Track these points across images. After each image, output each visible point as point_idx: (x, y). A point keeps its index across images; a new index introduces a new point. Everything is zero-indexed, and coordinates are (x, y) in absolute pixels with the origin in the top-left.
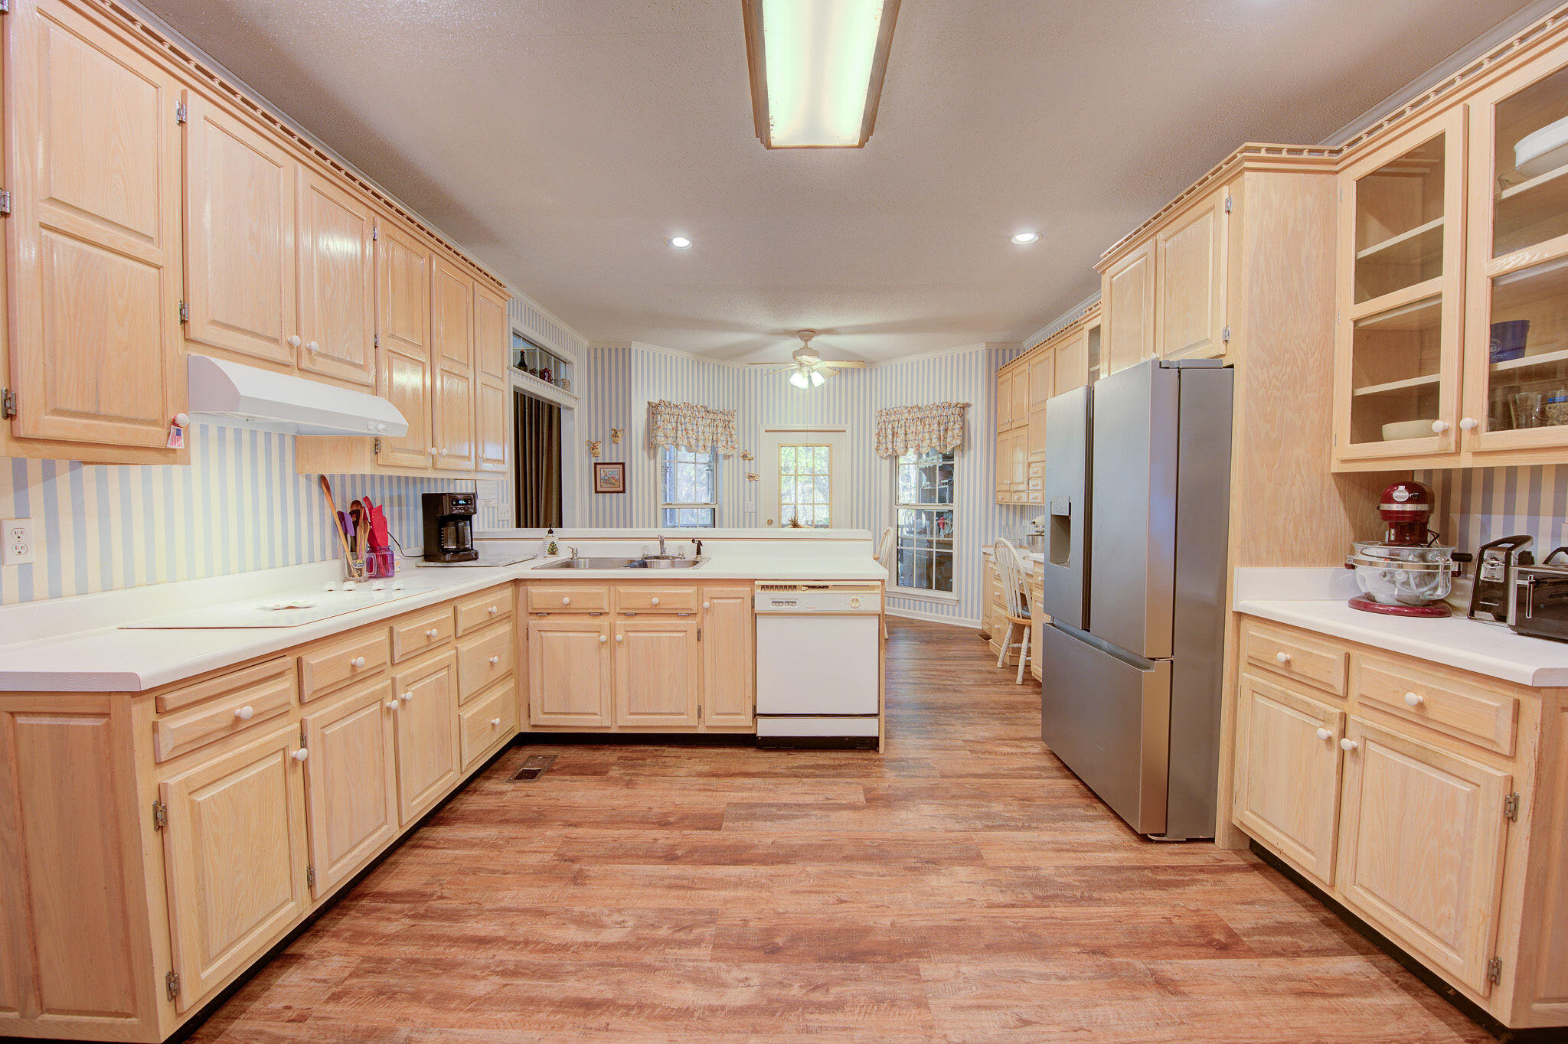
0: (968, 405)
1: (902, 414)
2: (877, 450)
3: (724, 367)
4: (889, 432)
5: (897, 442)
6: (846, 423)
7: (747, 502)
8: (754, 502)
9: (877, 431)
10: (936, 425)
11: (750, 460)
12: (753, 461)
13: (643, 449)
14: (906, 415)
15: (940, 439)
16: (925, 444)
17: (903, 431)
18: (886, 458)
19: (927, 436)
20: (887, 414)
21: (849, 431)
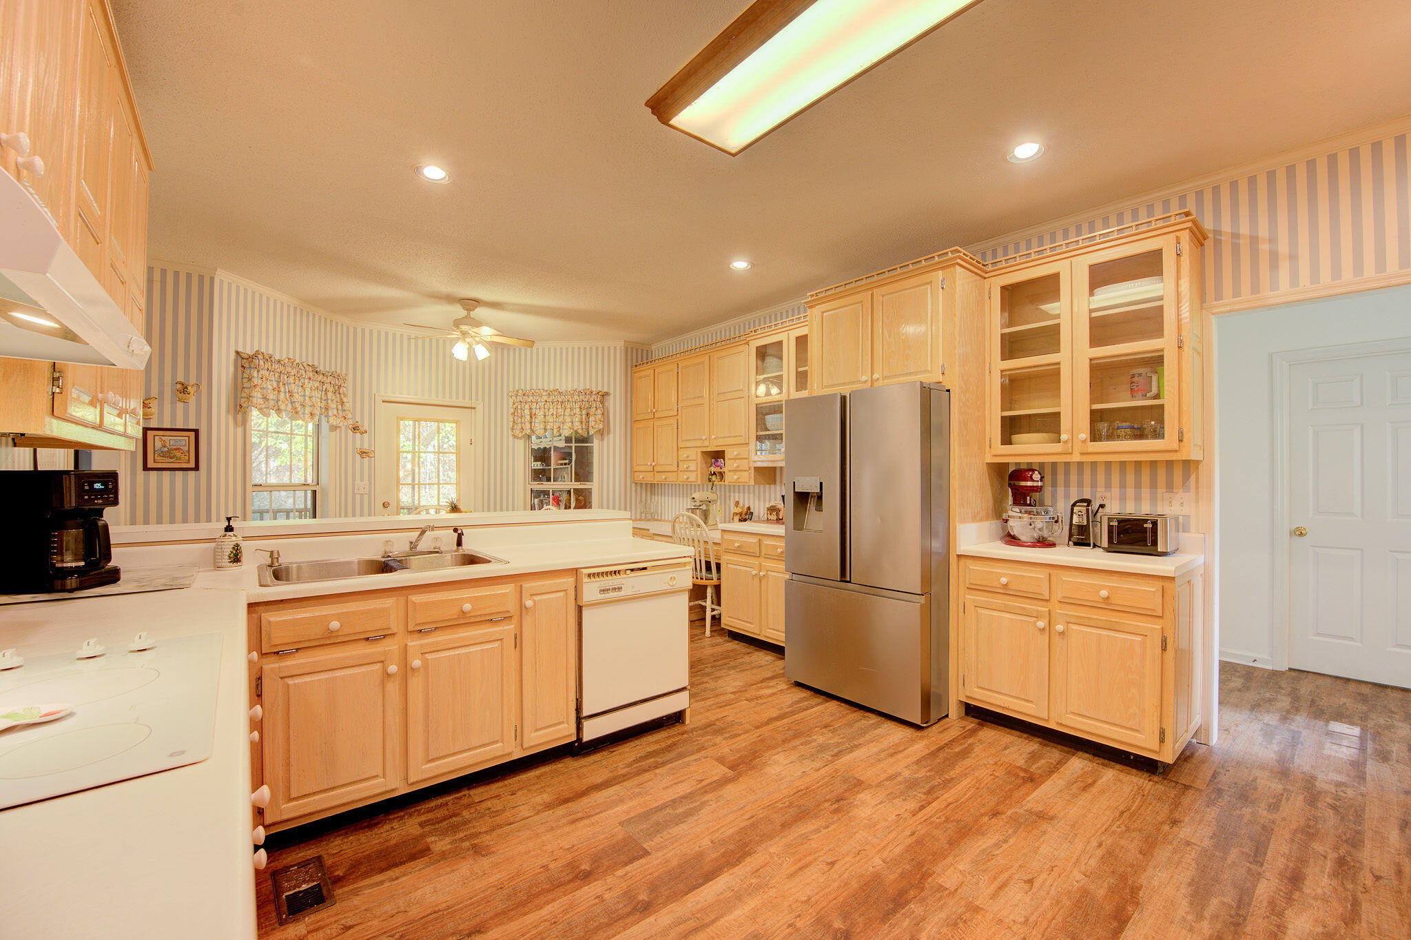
0: (607, 394)
1: (541, 396)
2: (513, 429)
3: (331, 321)
4: (527, 412)
5: (535, 423)
6: (477, 399)
7: (358, 481)
8: (366, 481)
9: (512, 410)
10: (578, 410)
11: (362, 433)
12: (366, 435)
13: (228, 412)
14: (545, 398)
15: (582, 422)
16: (565, 427)
17: (542, 413)
18: (520, 438)
19: (568, 419)
20: (524, 395)
21: (479, 408)
